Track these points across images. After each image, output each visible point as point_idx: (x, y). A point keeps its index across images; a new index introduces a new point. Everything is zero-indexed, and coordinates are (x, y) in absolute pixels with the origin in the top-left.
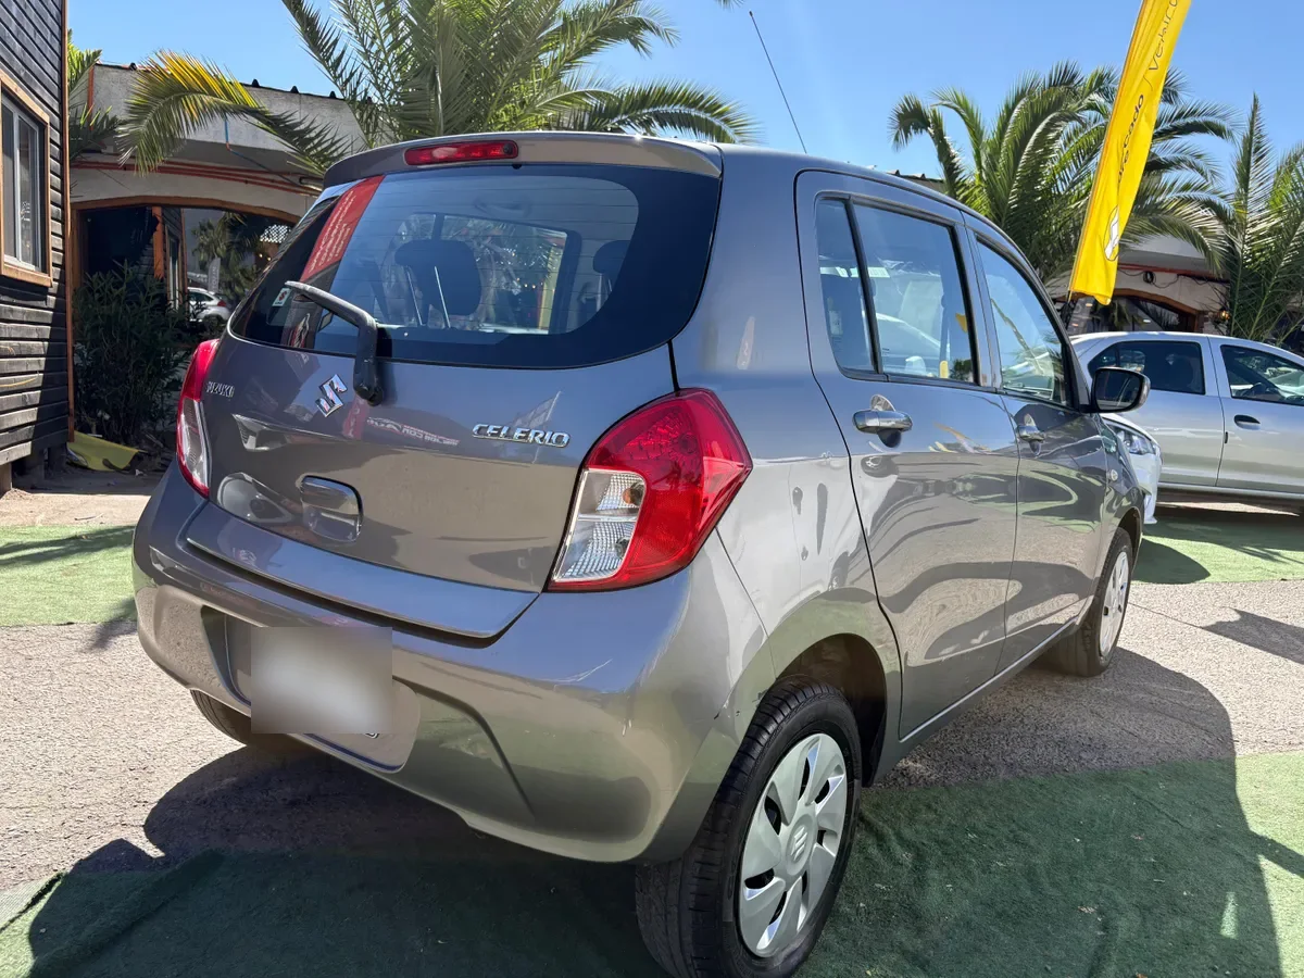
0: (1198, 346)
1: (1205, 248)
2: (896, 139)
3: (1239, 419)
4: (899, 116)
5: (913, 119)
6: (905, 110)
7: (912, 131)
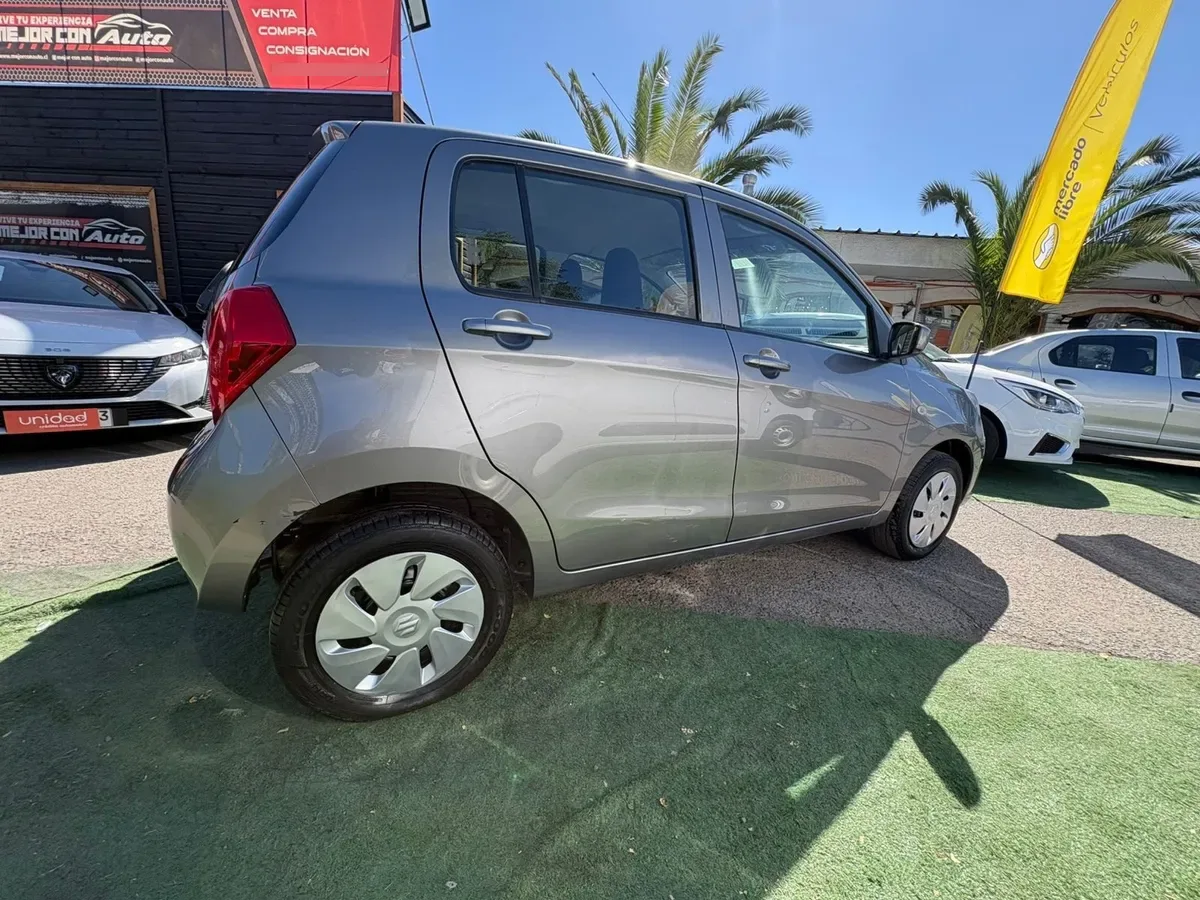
0: (1155, 339)
1: (1188, 268)
2: (925, 207)
3: (1186, 394)
4: (929, 193)
5: (938, 195)
6: (934, 189)
7: (938, 203)
